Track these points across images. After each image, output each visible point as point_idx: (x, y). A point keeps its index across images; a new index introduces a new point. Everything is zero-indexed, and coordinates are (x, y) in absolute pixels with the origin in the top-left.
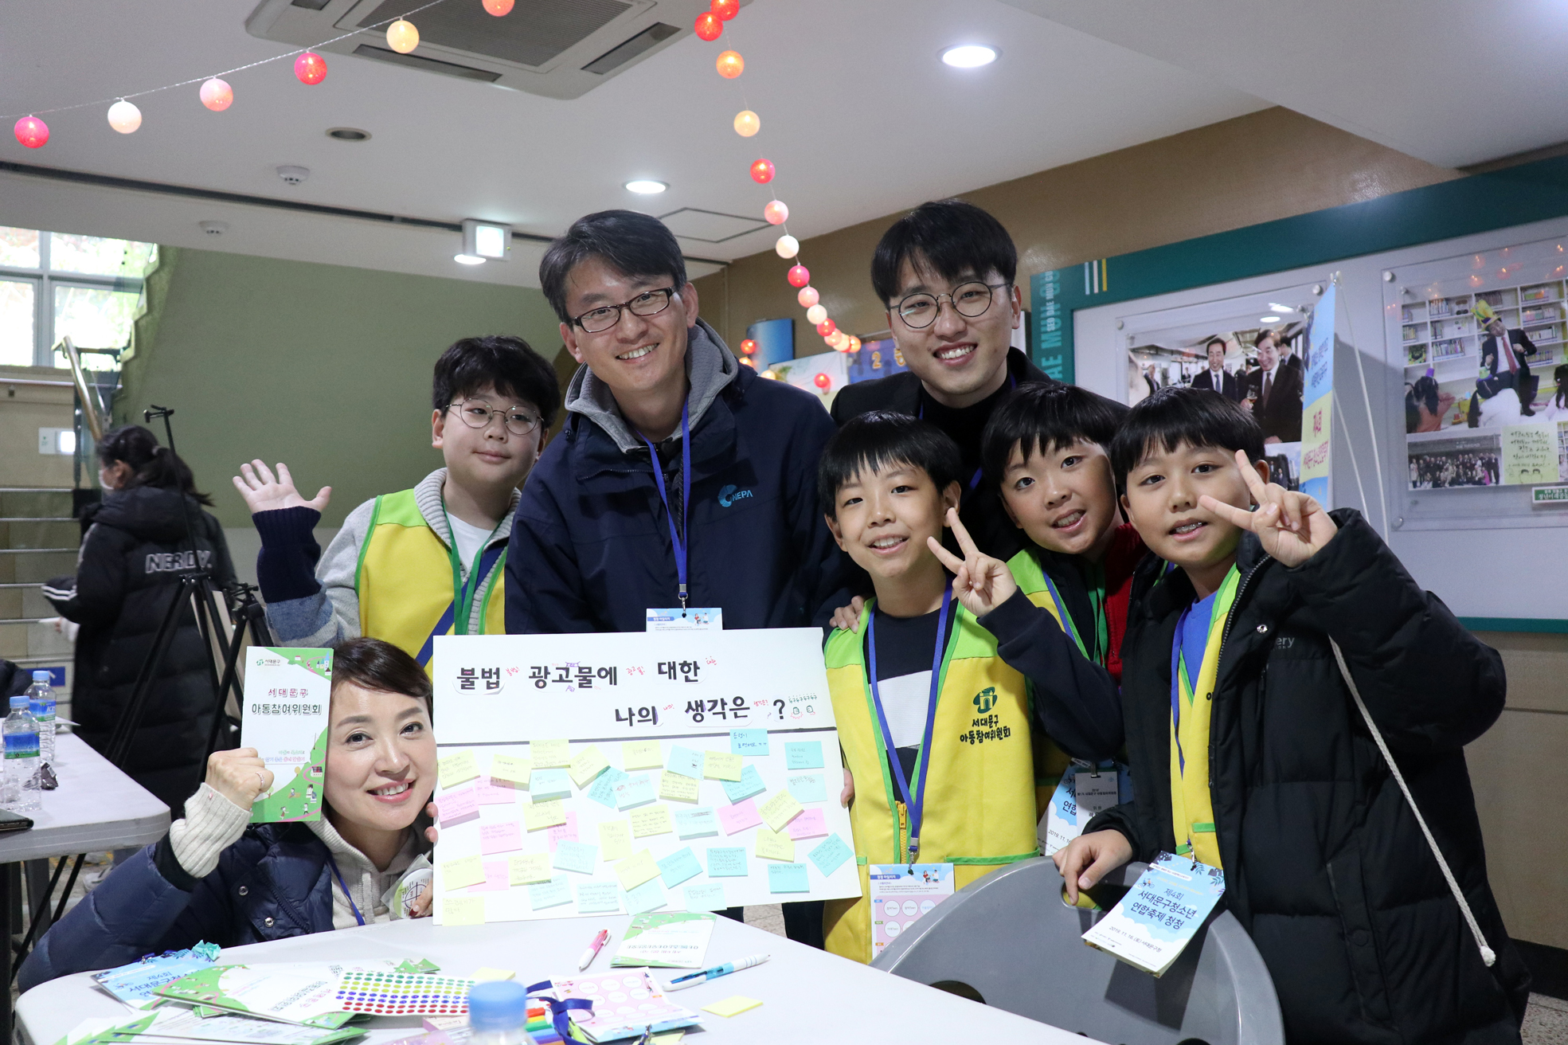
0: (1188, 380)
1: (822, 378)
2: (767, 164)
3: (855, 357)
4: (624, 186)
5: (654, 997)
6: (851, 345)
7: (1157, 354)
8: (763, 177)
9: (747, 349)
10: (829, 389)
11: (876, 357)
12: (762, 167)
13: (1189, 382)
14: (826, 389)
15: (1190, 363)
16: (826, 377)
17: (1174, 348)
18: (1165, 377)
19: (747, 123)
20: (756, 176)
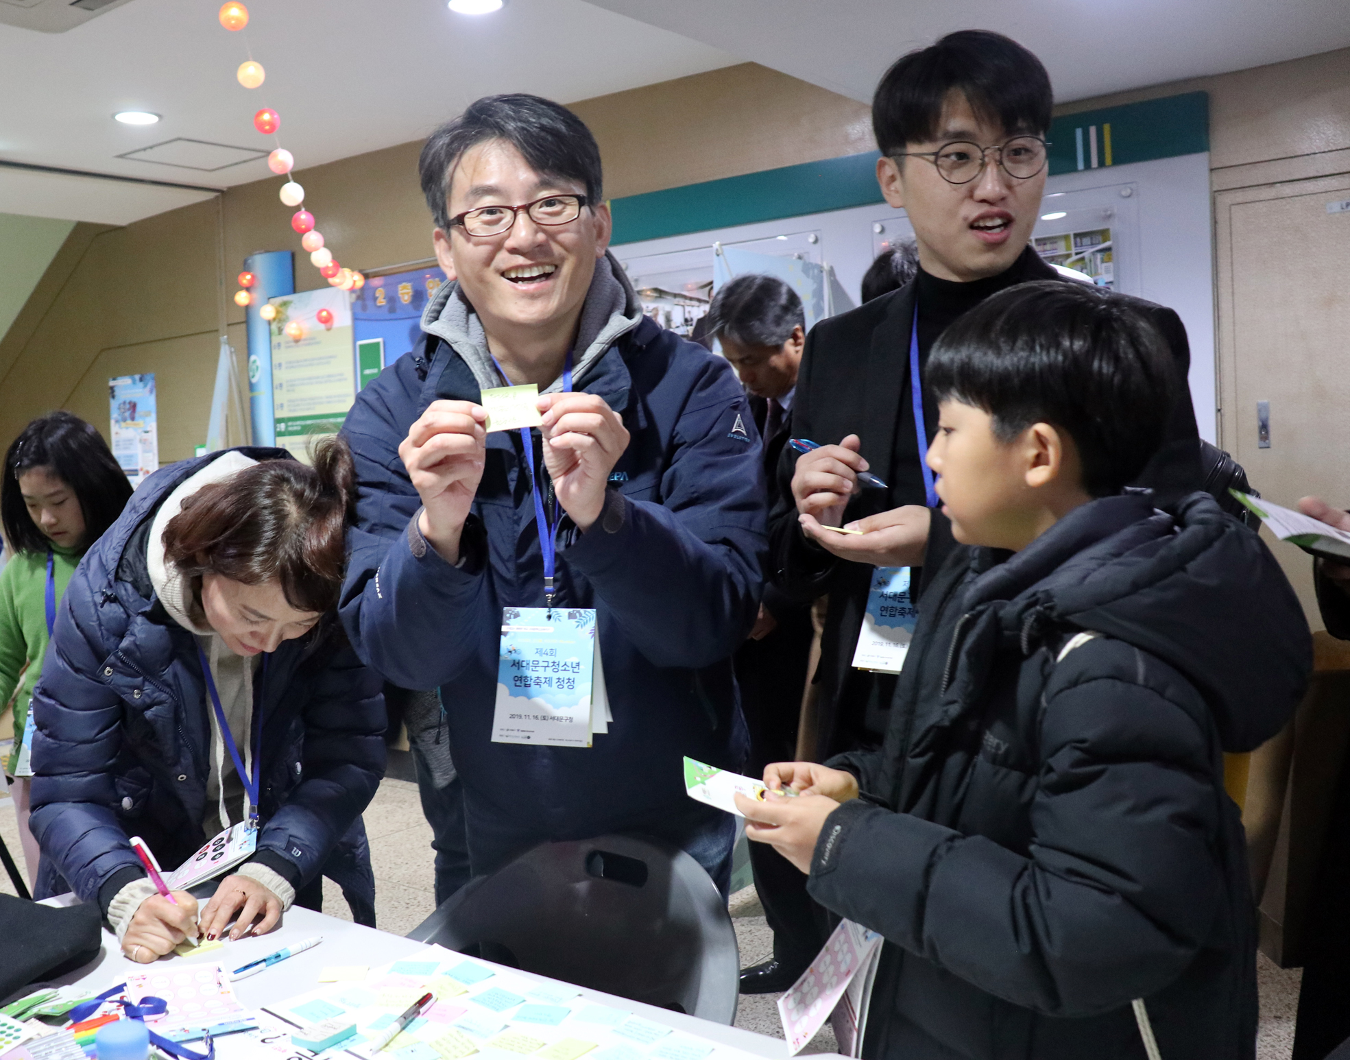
0: (690, 323)
1: (324, 314)
2: (271, 114)
3: (358, 293)
4: (113, 116)
5: (222, 993)
6: (355, 282)
7: (660, 297)
8: (267, 127)
9: (245, 282)
10: (332, 325)
11: (380, 293)
12: (266, 117)
13: (691, 325)
14: (328, 325)
15: (693, 306)
16: (329, 314)
17: (677, 292)
18: (668, 320)
19: (251, 74)
20: (260, 126)
